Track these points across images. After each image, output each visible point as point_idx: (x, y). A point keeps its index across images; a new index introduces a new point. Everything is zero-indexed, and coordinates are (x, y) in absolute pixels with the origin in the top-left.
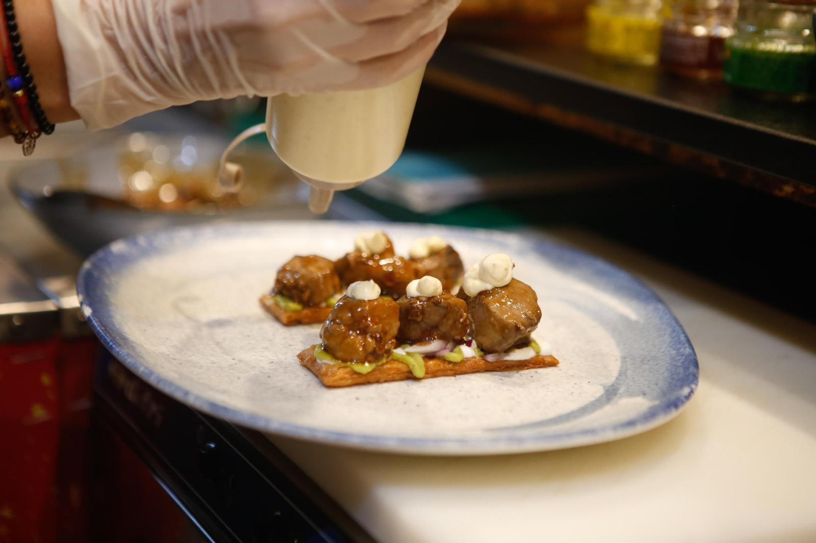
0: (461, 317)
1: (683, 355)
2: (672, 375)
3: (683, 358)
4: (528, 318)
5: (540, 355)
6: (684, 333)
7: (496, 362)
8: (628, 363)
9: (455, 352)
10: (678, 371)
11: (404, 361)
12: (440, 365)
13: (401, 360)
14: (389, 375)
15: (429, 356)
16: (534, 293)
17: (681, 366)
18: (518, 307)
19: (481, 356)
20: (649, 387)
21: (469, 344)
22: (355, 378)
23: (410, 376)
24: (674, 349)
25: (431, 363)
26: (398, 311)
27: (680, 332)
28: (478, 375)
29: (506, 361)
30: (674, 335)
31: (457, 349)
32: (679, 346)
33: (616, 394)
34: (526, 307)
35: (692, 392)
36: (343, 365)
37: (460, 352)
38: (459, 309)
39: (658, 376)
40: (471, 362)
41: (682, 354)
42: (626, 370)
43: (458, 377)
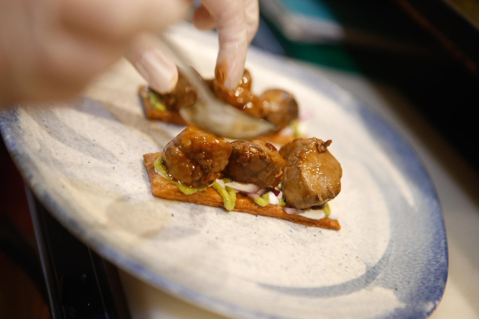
0: (278, 173)
1: (438, 262)
2: (424, 278)
3: (438, 265)
4: (329, 191)
5: (328, 218)
6: (445, 238)
7: (292, 215)
8: (393, 248)
9: (263, 198)
10: (430, 277)
11: (221, 194)
12: (248, 204)
13: (219, 191)
14: (206, 201)
15: (242, 194)
16: (341, 170)
17: (433, 273)
18: (324, 180)
19: (282, 206)
20: (402, 282)
21: (277, 193)
22: (178, 196)
23: (221, 206)
24: (433, 252)
25: (242, 200)
26: (230, 153)
27: (443, 237)
28: (275, 220)
29: (301, 216)
30: (437, 237)
31: (265, 196)
32: (437, 251)
33: (374, 279)
34: (330, 182)
35: (435, 308)
36: (173, 182)
37: (267, 199)
38: (278, 167)
39: (412, 273)
40: (273, 209)
41: (438, 260)
42: (390, 255)
43: (259, 217)
